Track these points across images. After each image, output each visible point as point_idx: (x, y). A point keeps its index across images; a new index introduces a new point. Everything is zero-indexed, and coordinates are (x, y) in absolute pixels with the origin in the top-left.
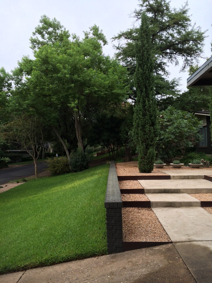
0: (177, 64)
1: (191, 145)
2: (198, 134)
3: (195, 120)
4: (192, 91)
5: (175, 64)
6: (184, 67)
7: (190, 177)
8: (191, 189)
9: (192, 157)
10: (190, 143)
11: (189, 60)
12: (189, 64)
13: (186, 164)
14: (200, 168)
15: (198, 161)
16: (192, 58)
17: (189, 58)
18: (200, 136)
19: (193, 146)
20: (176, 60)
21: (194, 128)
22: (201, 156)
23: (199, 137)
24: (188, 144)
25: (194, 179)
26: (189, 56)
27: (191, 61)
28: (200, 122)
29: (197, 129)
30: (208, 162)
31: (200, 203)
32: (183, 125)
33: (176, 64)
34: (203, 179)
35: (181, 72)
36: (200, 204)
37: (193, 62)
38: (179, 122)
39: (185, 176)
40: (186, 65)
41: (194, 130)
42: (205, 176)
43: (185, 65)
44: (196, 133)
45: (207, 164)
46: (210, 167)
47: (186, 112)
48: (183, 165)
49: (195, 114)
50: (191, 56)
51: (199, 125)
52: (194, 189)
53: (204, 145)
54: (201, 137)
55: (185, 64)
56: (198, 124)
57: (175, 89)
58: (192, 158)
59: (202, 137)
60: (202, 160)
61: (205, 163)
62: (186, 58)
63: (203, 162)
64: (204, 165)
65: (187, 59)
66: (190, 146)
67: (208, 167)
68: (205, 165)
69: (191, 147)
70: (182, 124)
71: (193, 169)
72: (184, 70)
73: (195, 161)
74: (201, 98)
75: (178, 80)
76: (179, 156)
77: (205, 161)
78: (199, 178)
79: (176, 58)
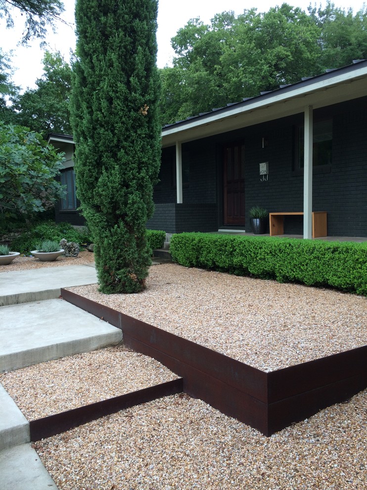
0: (11, 26)
1: (37, 205)
2: (55, 182)
3: (49, 150)
4: (43, 90)
5: (6, 24)
6: (27, 37)
7: (21, 299)
8: (11, 355)
9: (43, 235)
10: (37, 202)
11: (36, 23)
12: (38, 32)
14: (58, 260)
15: (54, 244)
16: (43, 19)
17: (36, 18)
18: (59, 186)
19: (42, 209)
20: (7, 15)
21: (46, 169)
22: (62, 231)
23: (57, 188)
24: (31, 206)
25: (35, 300)
26: (38, 13)
27: (42, 26)
28: (59, 155)
29: (52, 170)
30: (76, 245)
31: (28, 428)
32: (18, 159)
33: (8, 26)
34: (59, 298)
35: (21, 46)
36: (26, 435)
37: (46, 30)
38: (5, 150)
39: (7, 297)
40: (32, 32)
41: (45, 172)
42: (63, 290)
43: (29, 33)
44: (50, 180)
45: (74, 250)
46: (80, 254)
47: (26, 129)
48: (17, 256)
49: (51, 138)
50: (41, 15)
51: (58, 163)
52: (20, 353)
53: (70, 207)
54: (61, 189)
55: (28, 29)
56: (56, 161)
57: (8, 82)
58: (40, 237)
59: (64, 189)
60: (64, 241)
61: (69, 249)
62: (31, 16)
63: (65, 245)
64: (67, 252)
65: (31, 18)
66: (36, 210)
67: (76, 257)
68: (69, 251)
69: (39, 212)
70: (14, 155)
72: (26, 42)
73: (47, 244)
74: (62, 107)
75: (9, 54)
76: (20, 230)
77: (70, 243)
78: (48, 298)
79: (8, 10)
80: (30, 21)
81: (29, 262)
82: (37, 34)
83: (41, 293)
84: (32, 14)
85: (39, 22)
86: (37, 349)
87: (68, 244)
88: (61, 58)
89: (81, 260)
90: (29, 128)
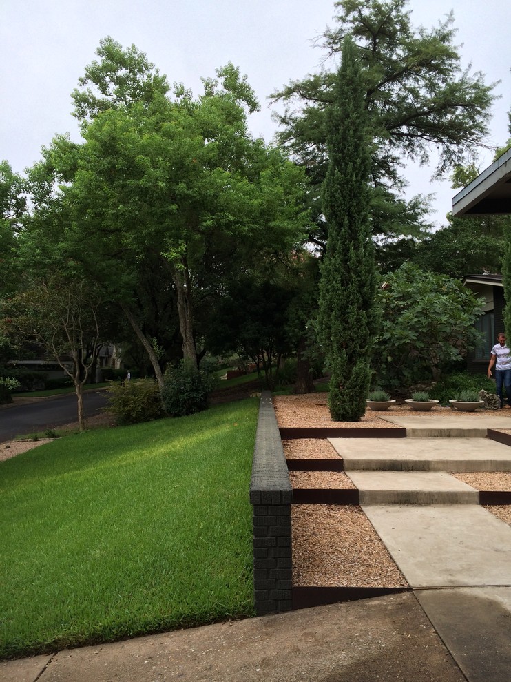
0: (425, 161)
1: (455, 354)
2: (473, 330)
3: (467, 295)
4: (459, 227)
6: (442, 170)
7: (452, 434)
8: (457, 461)
9: (459, 385)
10: (455, 351)
11: (453, 152)
12: (454, 161)
13: (444, 402)
14: (476, 412)
15: (473, 393)
16: (461, 147)
17: (453, 147)
18: (477, 334)
19: (460, 358)
20: (423, 152)
21: (465, 316)
22: (479, 382)
23: (475, 336)
24: (448, 354)
26: (455, 142)
27: (460, 155)
28: (479, 301)
29: (470, 316)
31: (478, 494)
32: (439, 308)
33: (423, 161)
35: (435, 181)
36: (477, 499)
37: (464, 158)
38: (427, 300)
40: (448, 163)
41: (464, 320)
42: (489, 431)
43: (444, 165)
44: (469, 327)
45: (495, 403)
47: (444, 277)
48: (435, 404)
49: (467, 280)
50: (458, 143)
51: (477, 308)
53: (486, 357)
54: (480, 337)
55: (444, 161)
56: (475, 306)
57: (420, 221)
58: (458, 387)
59: (483, 338)
60: (483, 392)
61: (489, 401)
62: (447, 147)
63: (485, 396)
64: (487, 404)
65: (448, 149)
66: (454, 358)
67: (497, 410)
68: (489, 404)
69: (457, 360)
70: (436, 305)
71: (459, 413)
72: (441, 175)
73: (466, 394)
74: (480, 243)
75: (427, 198)
76: (426, 382)
77: (490, 395)
78: (476, 436)
79: (423, 146)
80: (447, 152)
81: (446, 411)
82: (453, 163)
83: (469, 430)
84: (449, 144)
85: (457, 150)
86: (476, 461)
87: (487, 396)
88: (475, 170)
89: (504, 413)
90: (448, 276)
